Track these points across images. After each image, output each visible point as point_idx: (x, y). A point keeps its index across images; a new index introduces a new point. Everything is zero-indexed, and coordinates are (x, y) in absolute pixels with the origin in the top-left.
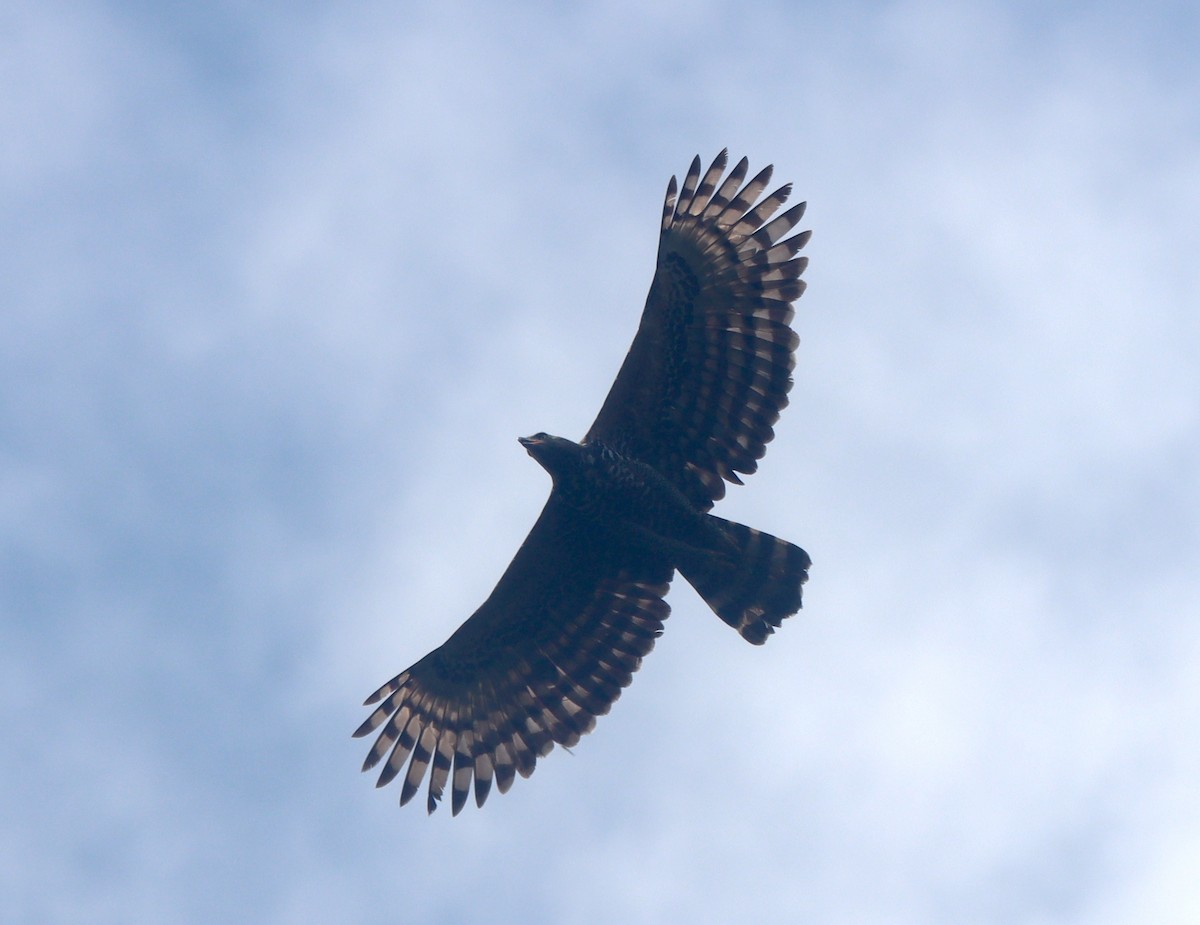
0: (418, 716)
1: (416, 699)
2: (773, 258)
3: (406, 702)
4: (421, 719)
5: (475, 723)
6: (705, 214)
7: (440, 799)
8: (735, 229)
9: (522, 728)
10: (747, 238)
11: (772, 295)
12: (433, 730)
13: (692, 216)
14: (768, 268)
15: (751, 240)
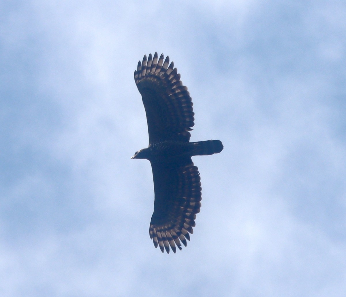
0: (162, 232)
1: (159, 228)
2: (168, 73)
3: (157, 231)
4: (163, 232)
5: (175, 223)
6: (147, 73)
7: (181, 245)
8: (156, 72)
9: (186, 217)
10: (160, 73)
11: (174, 81)
12: (168, 232)
13: (144, 76)
14: (169, 76)
15: (161, 72)
